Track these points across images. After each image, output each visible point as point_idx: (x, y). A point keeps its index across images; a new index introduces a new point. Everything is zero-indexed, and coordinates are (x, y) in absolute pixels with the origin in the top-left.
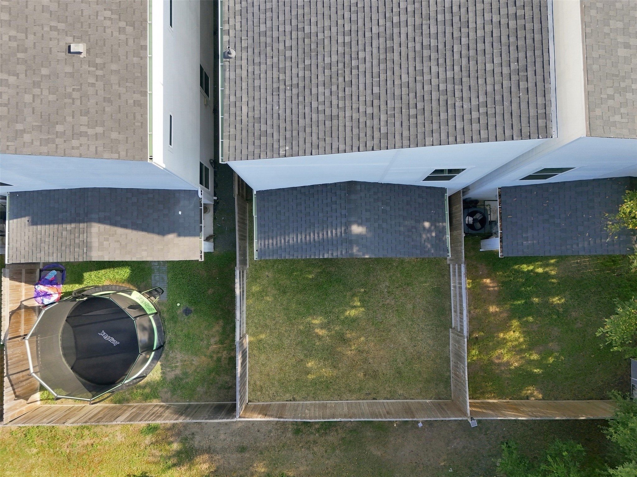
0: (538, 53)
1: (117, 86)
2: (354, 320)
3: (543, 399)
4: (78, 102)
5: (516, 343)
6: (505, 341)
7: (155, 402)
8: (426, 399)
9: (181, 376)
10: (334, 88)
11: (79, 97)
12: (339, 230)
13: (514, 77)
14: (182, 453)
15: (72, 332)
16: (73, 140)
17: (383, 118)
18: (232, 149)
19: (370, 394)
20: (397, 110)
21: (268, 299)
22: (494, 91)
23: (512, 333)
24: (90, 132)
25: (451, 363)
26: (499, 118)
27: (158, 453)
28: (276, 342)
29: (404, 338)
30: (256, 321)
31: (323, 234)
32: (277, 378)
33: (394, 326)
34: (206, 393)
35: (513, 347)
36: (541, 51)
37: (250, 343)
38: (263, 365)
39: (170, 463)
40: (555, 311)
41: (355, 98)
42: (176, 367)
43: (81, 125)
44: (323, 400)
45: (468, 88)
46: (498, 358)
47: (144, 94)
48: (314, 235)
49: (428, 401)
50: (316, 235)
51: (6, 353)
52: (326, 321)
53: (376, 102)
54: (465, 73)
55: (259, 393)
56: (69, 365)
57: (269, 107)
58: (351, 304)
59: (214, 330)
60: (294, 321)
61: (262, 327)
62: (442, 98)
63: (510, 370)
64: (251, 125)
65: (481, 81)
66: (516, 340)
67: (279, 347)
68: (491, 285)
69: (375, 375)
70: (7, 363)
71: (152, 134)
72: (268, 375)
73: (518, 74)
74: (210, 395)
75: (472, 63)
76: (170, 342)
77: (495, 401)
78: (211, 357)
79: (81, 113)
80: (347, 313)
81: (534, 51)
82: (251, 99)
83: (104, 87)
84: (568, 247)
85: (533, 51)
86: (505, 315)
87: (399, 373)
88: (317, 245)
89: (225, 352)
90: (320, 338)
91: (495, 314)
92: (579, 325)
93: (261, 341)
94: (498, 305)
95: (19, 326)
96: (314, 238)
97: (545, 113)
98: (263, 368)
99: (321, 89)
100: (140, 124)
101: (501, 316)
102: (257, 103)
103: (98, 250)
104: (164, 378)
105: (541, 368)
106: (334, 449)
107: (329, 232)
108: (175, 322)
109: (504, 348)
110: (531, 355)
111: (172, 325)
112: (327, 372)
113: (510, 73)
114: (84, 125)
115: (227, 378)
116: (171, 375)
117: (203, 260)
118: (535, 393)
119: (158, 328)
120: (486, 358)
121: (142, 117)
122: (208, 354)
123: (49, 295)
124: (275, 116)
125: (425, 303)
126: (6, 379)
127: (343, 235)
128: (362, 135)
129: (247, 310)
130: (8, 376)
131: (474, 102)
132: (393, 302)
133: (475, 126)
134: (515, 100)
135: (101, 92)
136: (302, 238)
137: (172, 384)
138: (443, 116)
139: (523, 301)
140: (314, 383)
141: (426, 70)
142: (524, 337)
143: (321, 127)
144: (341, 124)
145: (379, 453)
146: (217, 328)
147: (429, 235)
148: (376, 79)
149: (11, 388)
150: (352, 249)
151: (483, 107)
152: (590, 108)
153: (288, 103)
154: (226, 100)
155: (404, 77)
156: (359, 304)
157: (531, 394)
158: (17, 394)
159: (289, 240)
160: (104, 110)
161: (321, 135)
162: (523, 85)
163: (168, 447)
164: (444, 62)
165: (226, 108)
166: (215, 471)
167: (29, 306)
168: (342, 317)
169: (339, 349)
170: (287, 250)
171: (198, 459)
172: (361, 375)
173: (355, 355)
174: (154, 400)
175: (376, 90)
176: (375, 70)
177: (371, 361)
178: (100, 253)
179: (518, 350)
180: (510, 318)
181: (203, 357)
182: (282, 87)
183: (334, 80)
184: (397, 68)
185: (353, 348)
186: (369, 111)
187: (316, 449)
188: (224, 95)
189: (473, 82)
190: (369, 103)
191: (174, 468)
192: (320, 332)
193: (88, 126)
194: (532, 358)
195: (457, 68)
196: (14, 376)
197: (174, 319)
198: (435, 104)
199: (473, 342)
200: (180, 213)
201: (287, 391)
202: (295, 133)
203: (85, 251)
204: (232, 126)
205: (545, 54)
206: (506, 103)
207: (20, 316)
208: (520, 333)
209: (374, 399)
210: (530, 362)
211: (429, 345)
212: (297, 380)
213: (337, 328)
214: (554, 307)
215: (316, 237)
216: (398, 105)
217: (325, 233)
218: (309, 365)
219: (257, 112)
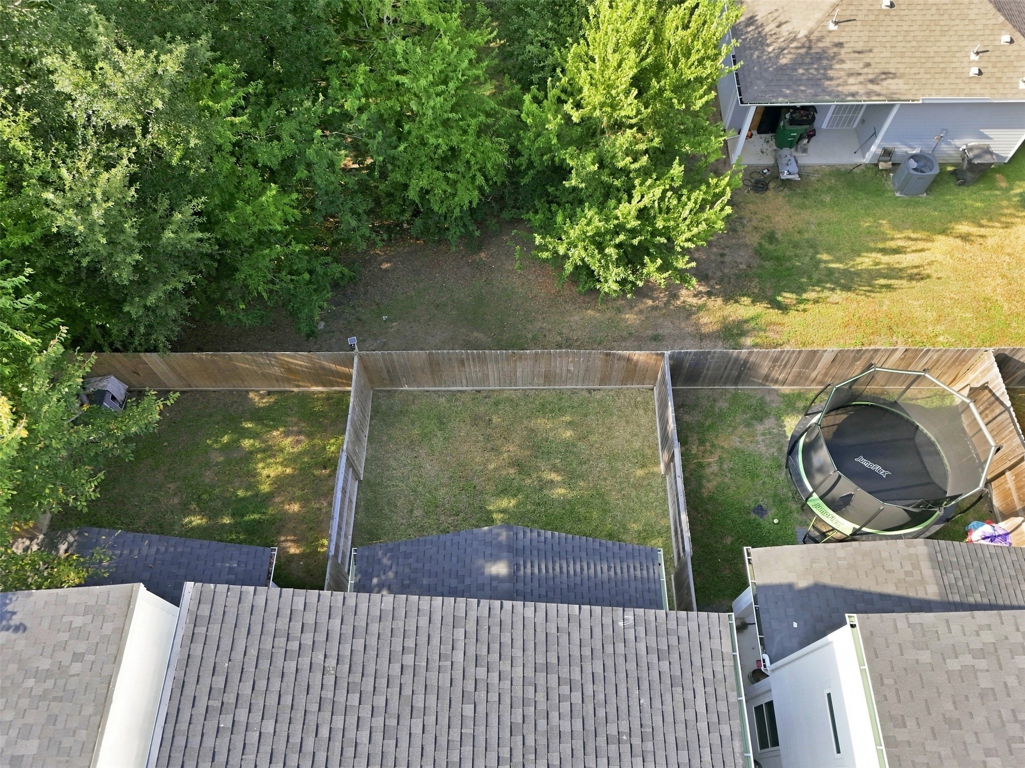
0: (180, 741)
1: (943, 753)
2: (503, 492)
3: (247, 392)
4: (1006, 714)
5: (269, 461)
6: (285, 463)
7: (786, 389)
8: (407, 391)
9: (754, 422)
10: (542, 723)
11: (1007, 724)
12: (529, 571)
13: (230, 698)
14: (738, 334)
15: (932, 476)
16: (993, 641)
17: (459, 656)
18: (715, 633)
19: (485, 398)
20: (434, 665)
21: (635, 527)
22: (268, 678)
23: (272, 475)
24: (967, 659)
25: (367, 433)
26: (270, 627)
27: (770, 334)
28: (619, 465)
29: (430, 468)
30: (651, 494)
31: (554, 569)
32: (615, 418)
33: (443, 485)
34: (714, 400)
35: (274, 456)
36: (174, 744)
37: (657, 464)
38: (636, 435)
39: (752, 324)
40: (202, 505)
41: (506, 700)
42: (764, 434)
43: (987, 671)
44: (549, 390)
45: (311, 691)
46: (298, 442)
47: (890, 742)
48: (568, 571)
49: (406, 388)
50: (565, 570)
51: (1021, 438)
52: (545, 492)
53: (470, 687)
54: (312, 719)
55: (639, 399)
56: (922, 432)
57: (657, 703)
58: (507, 516)
59: (715, 483)
60: (594, 493)
61: (641, 486)
62: (356, 677)
63: (285, 426)
64: (687, 675)
65: (287, 700)
66: (268, 466)
67: (613, 457)
68: (289, 544)
69: (475, 420)
70: (1015, 425)
71: (860, 666)
72: (627, 422)
73: (223, 703)
74: (709, 397)
75: (296, 740)
76: (780, 466)
77: (314, 389)
78: (713, 446)
79: (995, 694)
80: (513, 502)
81: (186, 747)
82: (691, 723)
83: (966, 749)
84: (172, 549)
85: (189, 745)
86: (277, 500)
87: (442, 423)
88: (563, 554)
89: (693, 452)
90: (554, 469)
91: (292, 500)
92: (172, 486)
93: (643, 466)
94: (286, 513)
95: (1016, 483)
96: (568, 566)
97: (195, 626)
98: (636, 431)
99: (566, 726)
100: (886, 681)
101: (283, 498)
102: (680, 716)
103: (917, 556)
104: (778, 418)
105: (243, 428)
106: (534, 338)
107: (544, 571)
108: (776, 496)
109: (288, 454)
110: (253, 445)
111: (780, 492)
112: (542, 423)
113: (236, 707)
114: (981, 671)
115: (687, 418)
116: (770, 423)
117: (745, 548)
118: (257, 399)
119: (800, 480)
120: (316, 441)
121: (885, 696)
122: (718, 450)
123: (988, 538)
124: (645, 686)
125: (394, 518)
126: (1008, 403)
127: (522, 563)
128: (496, 630)
129: (667, 510)
130: (1007, 409)
131: (305, 661)
132: (443, 518)
133: (310, 618)
134: (238, 656)
135: (970, 739)
136: (588, 569)
137: (766, 412)
138: (359, 644)
139: (246, 518)
140: (562, 411)
141: (378, 736)
142: (255, 469)
143: (564, 654)
144: (530, 652)
145: (475, 334)
146: (710, 486)
147: (383, 577)
148: (468, 731)
149: (998, 394)
150: (508, 537)
151: (292, 651)
152: (121, 633)
153: (623, 707)
154: (737, 729)
155: (417, 730)
156: (495, 516)
157: (263, 398)
158: (987, 391)
159: (609, 570)
160: (954, 703)
161: (564, 639)
162: (219, 681)
163: (758, 340)
164: (344, 750)
165: (735, 711)
166: (690, 315)
167: (1012, 518)
168: (520, 497)
169: (527, 453)
170: (610, 555)
171: (716, 327)
172: (496, 420)
173: (503, 445)
174: (787, 392)
175: (469, 710)
176: (468, 749)
177: (481, 438)
178: (912, 551)
179: (269, 451)
180: (270, 495)
181: (726, 447)
182: (636, 741)
183: (542, 741)
184: (429, 749)
185: (505, 455)
186: (482, 672)
187: (559, 338)
188: (742, 740)
189: (301, 699)
190: (482, 686)
191: (745, 318)
192: (554, 476)
193: (974, 670)
194: (251, 441)
195: (324, 732)
196: (998, 411)
197: (780, 502)
198: (370, 670)
199: (331, 463)
200: (795, 625)
201: (600, 402)
202: (609, 649)
203: (939, 555)
204: (720, 676)
205: (169, 736)
206: (253, 652)
207: (1020, 499)
208: (261, 475)
209: (479, 391)
210: (255, 435)
211: (395, 459)
212: (586, 415)
213: (528, 481)
214: (202, 512)
215: (565, 566)
216: (433, 675)
217: (551, 571)
218: (569, 433)
219: (679, 697)
